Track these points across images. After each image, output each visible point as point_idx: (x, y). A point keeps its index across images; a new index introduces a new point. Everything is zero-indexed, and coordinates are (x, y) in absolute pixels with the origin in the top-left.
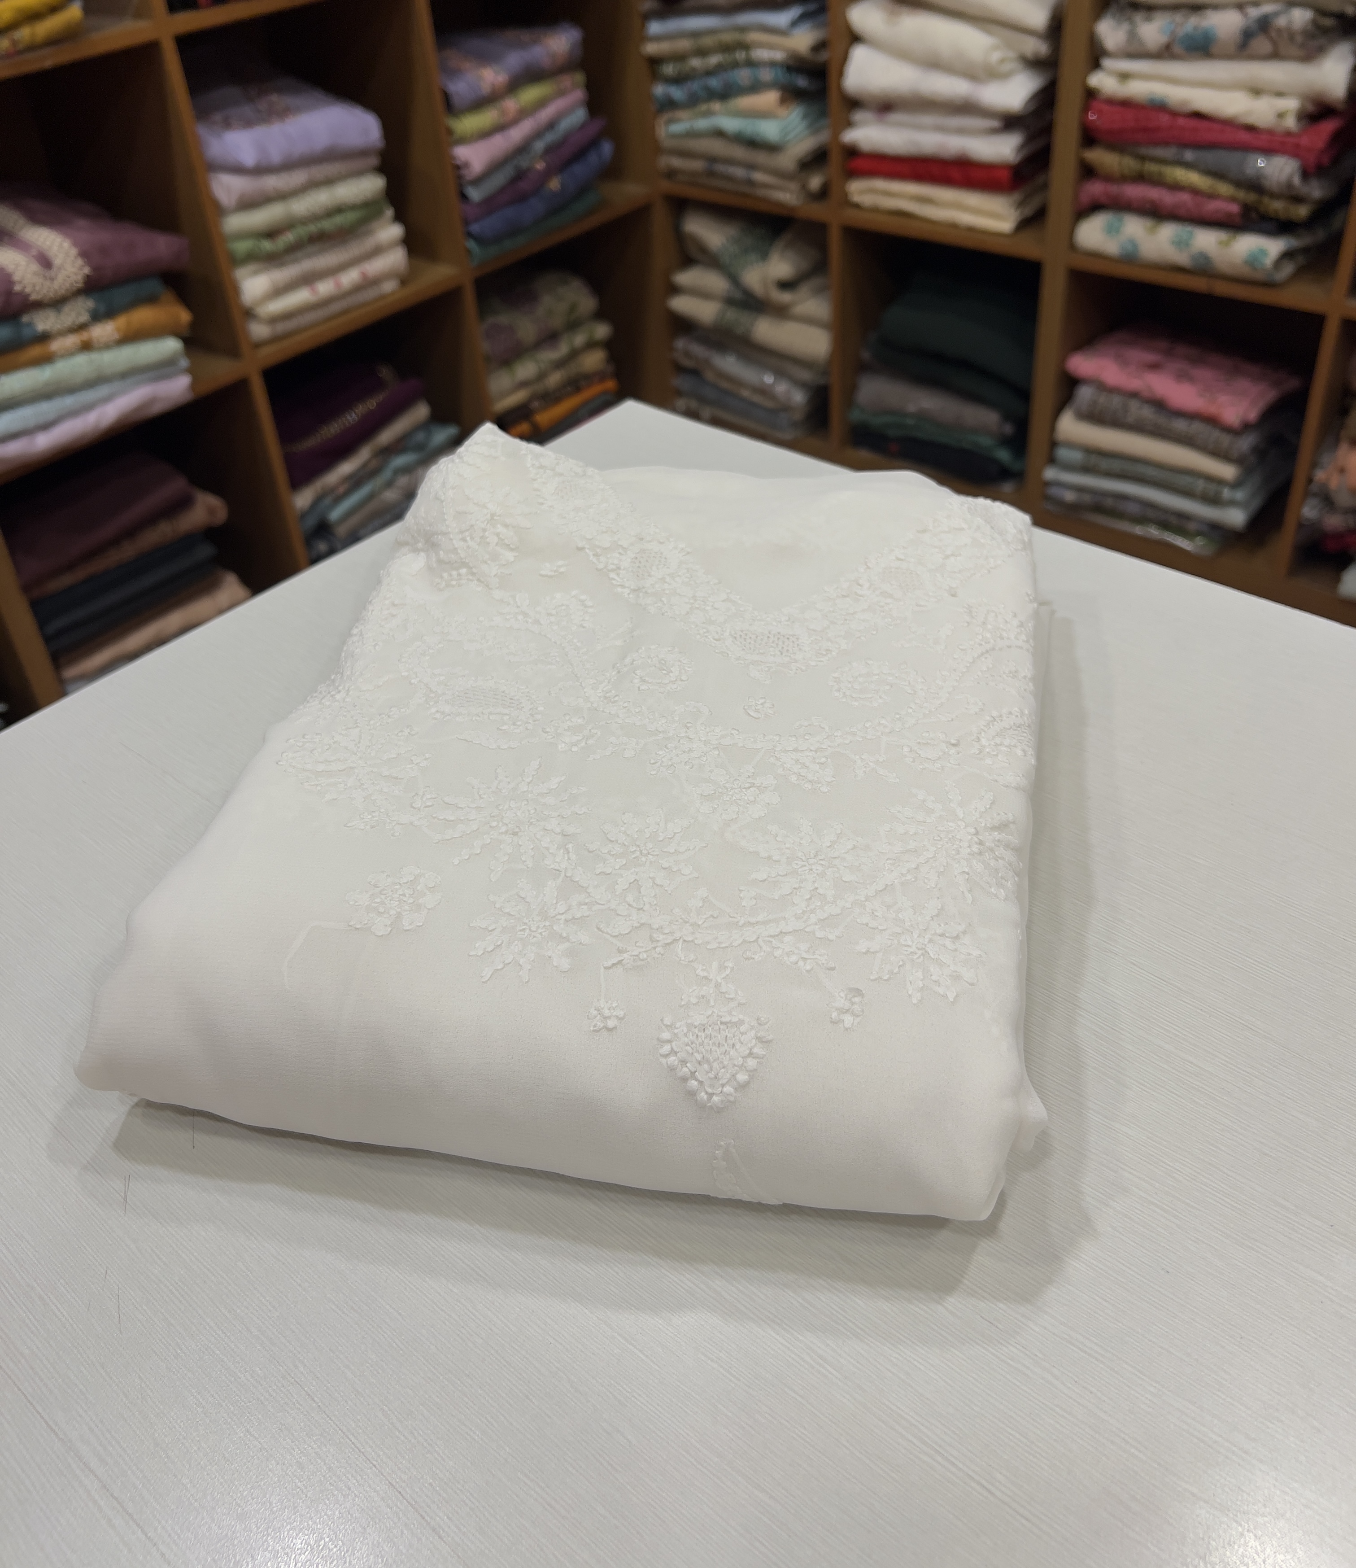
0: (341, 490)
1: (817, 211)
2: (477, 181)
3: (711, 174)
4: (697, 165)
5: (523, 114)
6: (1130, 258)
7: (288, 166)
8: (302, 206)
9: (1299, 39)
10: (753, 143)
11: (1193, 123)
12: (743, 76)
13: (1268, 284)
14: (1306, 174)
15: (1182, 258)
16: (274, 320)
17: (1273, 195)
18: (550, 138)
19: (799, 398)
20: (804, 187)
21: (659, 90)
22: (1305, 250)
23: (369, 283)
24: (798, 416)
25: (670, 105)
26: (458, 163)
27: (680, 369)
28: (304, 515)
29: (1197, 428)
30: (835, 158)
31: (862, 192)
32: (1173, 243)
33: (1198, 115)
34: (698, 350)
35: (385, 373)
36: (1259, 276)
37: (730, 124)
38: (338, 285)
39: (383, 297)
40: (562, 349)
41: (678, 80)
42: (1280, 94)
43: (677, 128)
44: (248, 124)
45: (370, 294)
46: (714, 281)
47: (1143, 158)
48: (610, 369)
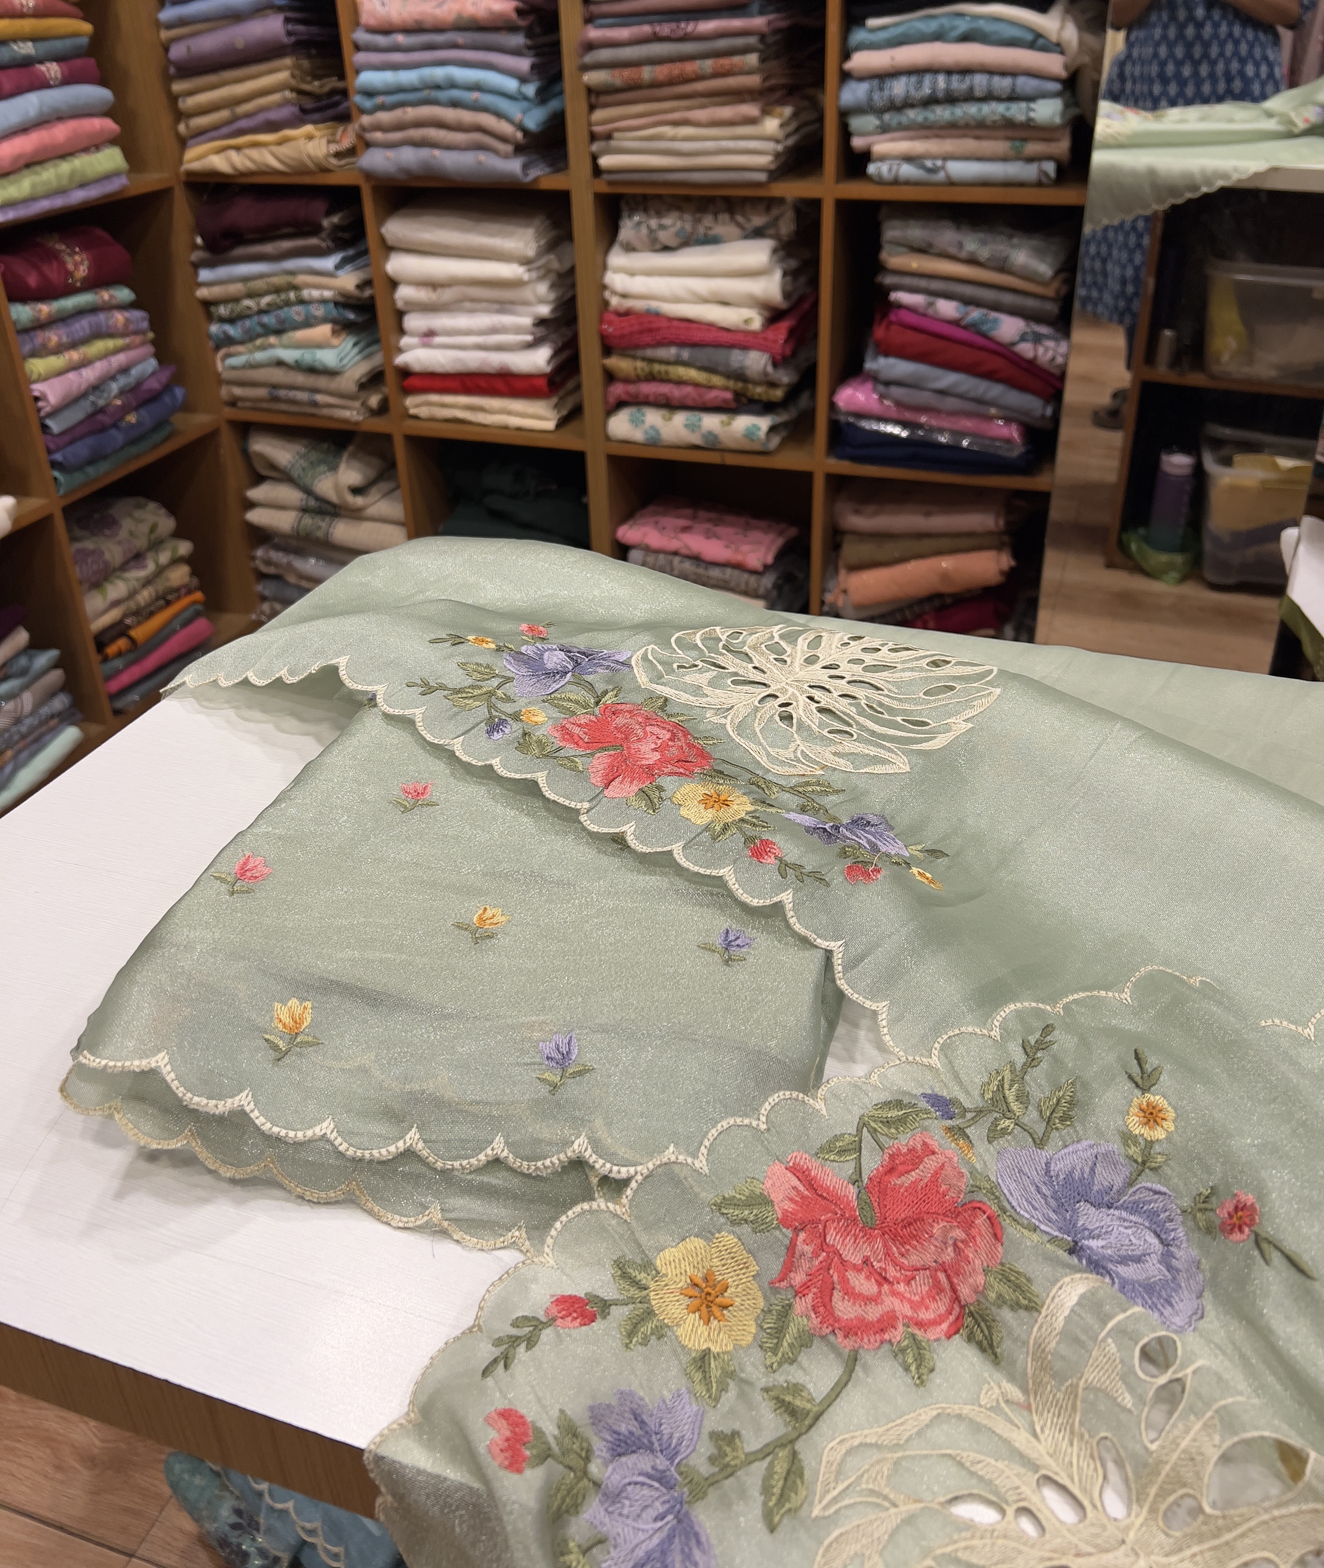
1: (379, 425)
2: (55, 413)
3: (275, 399)
4: (262, 392)
6: (654, 442)
10: (312, 370)
11: (685, 327)
12: (296, 313)
13: (764, 453)
15: (694, 438)
17: (754, 383)
18: (125, 380)
20: (364, 404)
21: (214, 328)
22: (784, 425)
25: (229, 341)
26: (37, 396)
27: (262, 576)
29: (729, 573)
30: (391, 378)
31: (417, 406)
32: (686, 426)
34: (277, 556)
36: (756, 447)
37: (289, 355)
40: (150, 567)
41: (231, 320)
43: (234, 361)
46: (287, 494)
47: (651, 361)
48: (195, 581)
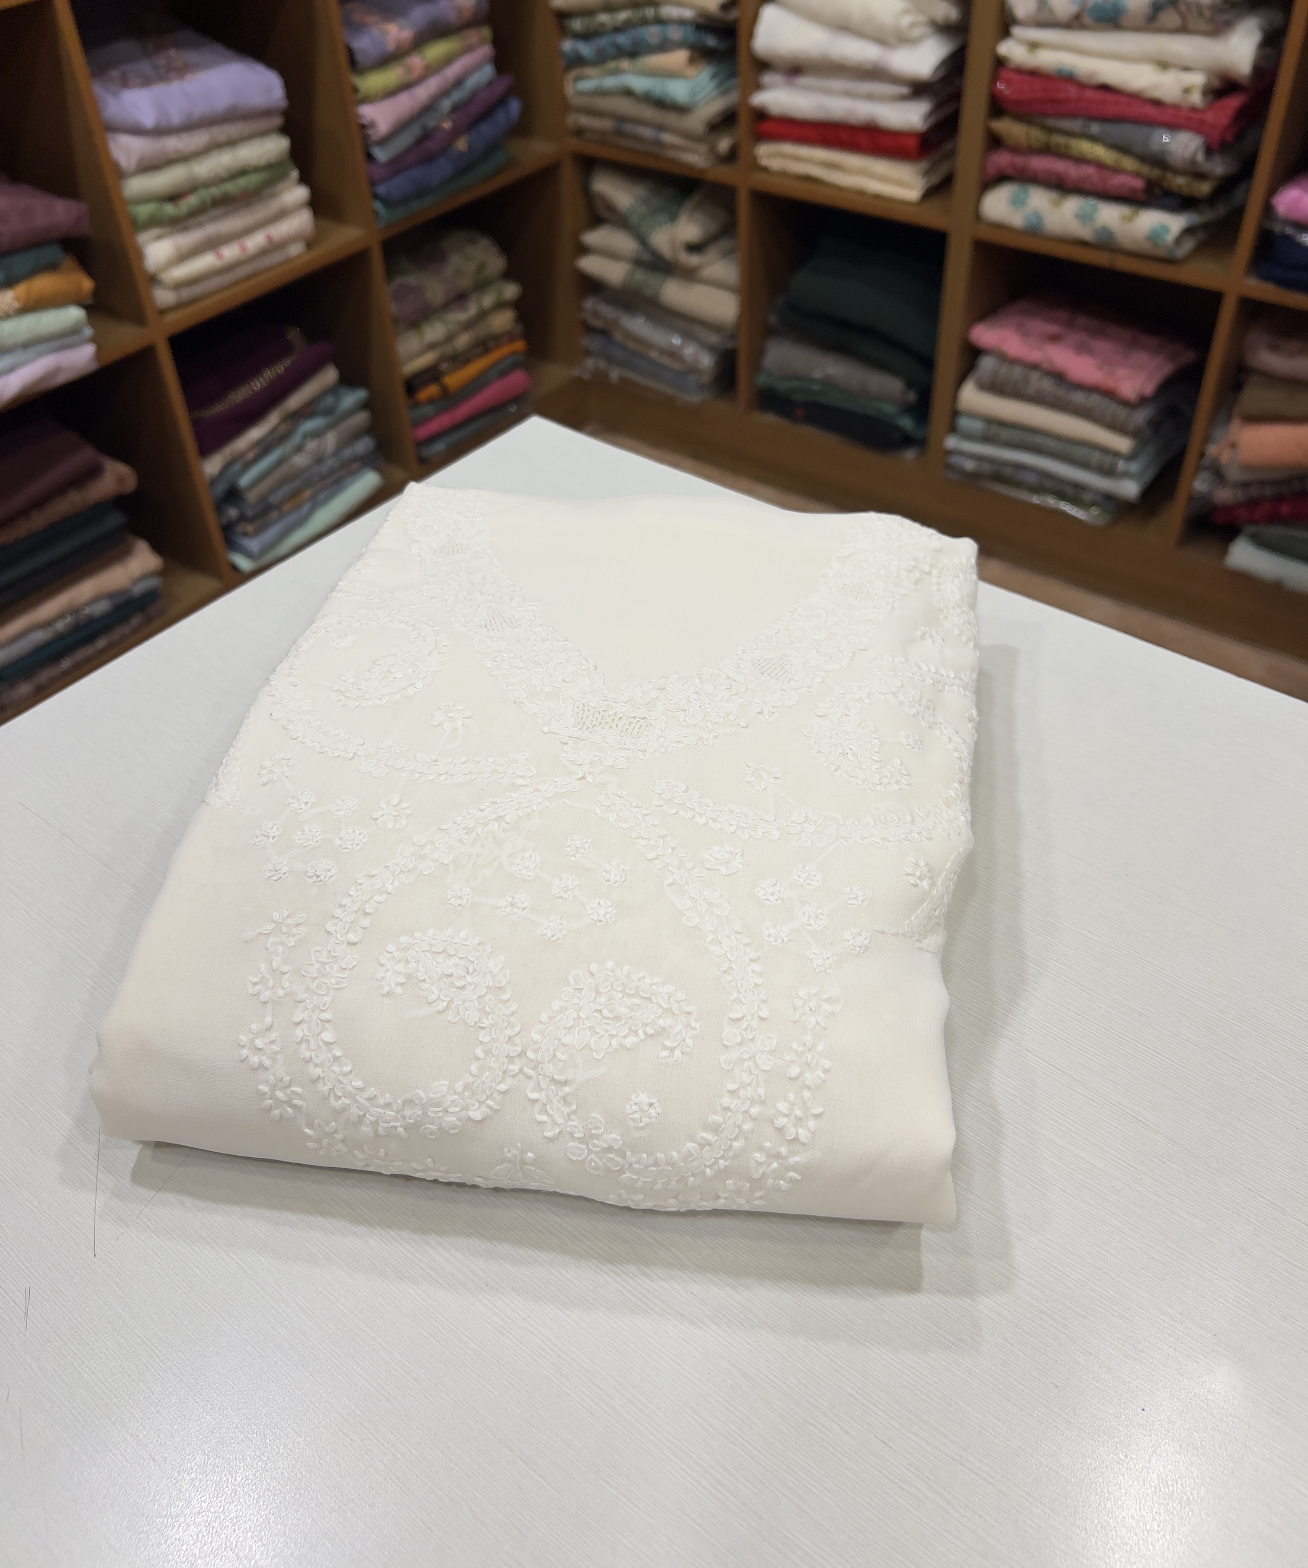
0: (250, 456)
1: (725, 174)
2: (384, 141)
3: (619, 133)
4: (606, 124)
5: (430, 71)
6: (1034, 231)
7: (188, 127)
8: (204, 168)
9: (1207, 13)
10: (662, 104)
11: (1100, 95)
12: (652, 33)
13: (1169, 261)
14: (1209, 151)
15: (1085, 233)
16: (178, 286)
17: (1177, 172)
18: (457, 96)
19: (706, 361)
20: (713, 149)
21: (567, 45)
22: (1206, 226)
23: (274, 246)
24: (706, 379)
25: (578, 61)
26: (365, 122)
27: (589, 329)
28: (214, 481)
29: (1095, 400)
30: (744, 121)
31: (771, 156)
32: (1077, 216)
33: (1105, 88)
34: (607, 311)
35: (294, 335)
36: (1161, 253)
37: (640, 84)
38: (243, 249)
39: (289, 261)
40: (472, 310)
41: (586, 36)
42: (1186, 69)
43: (586, 85)
44: (147, 82)
45: (276, 258)
46: (623, 242)
47: (1050, 130)
48: (519, 329)
